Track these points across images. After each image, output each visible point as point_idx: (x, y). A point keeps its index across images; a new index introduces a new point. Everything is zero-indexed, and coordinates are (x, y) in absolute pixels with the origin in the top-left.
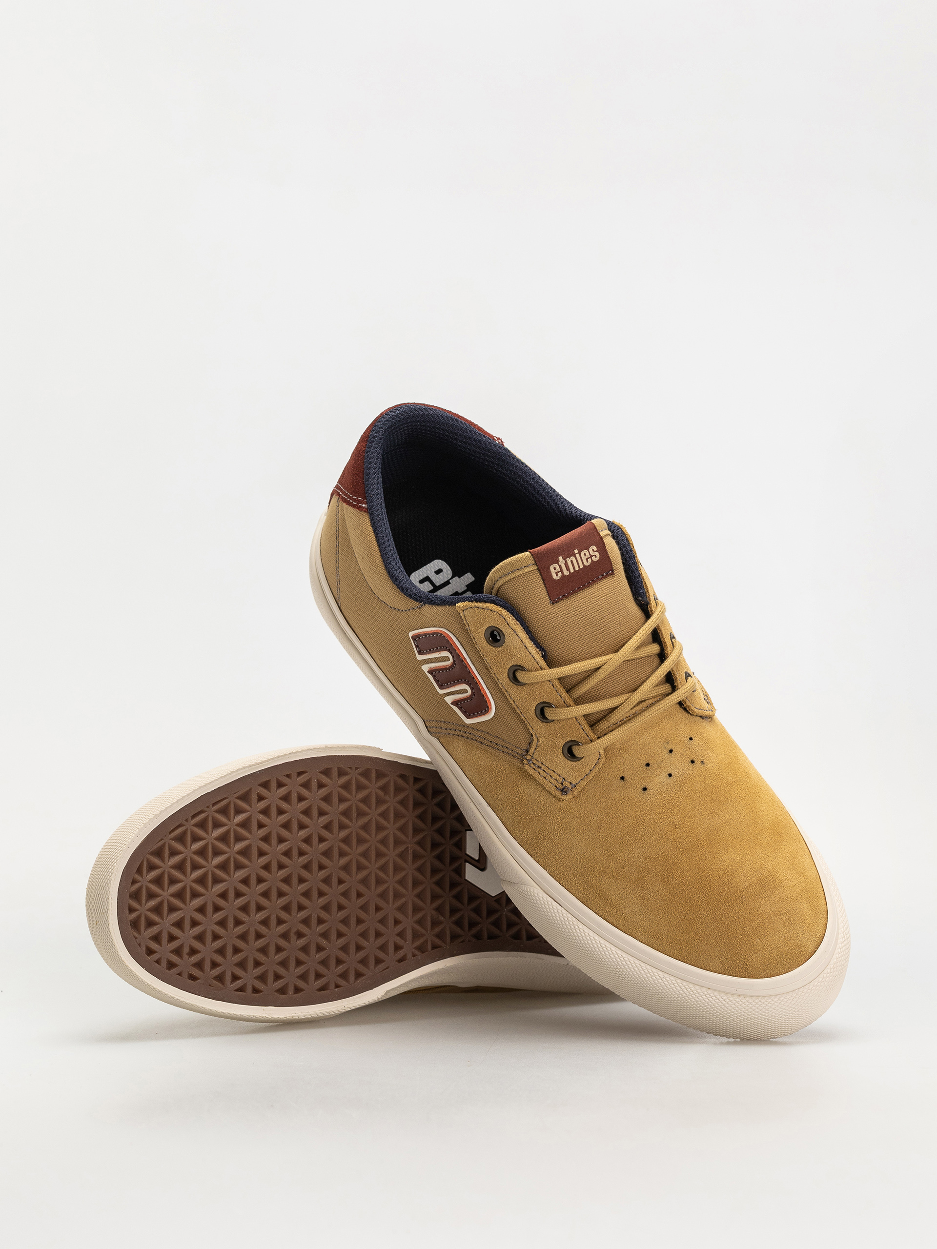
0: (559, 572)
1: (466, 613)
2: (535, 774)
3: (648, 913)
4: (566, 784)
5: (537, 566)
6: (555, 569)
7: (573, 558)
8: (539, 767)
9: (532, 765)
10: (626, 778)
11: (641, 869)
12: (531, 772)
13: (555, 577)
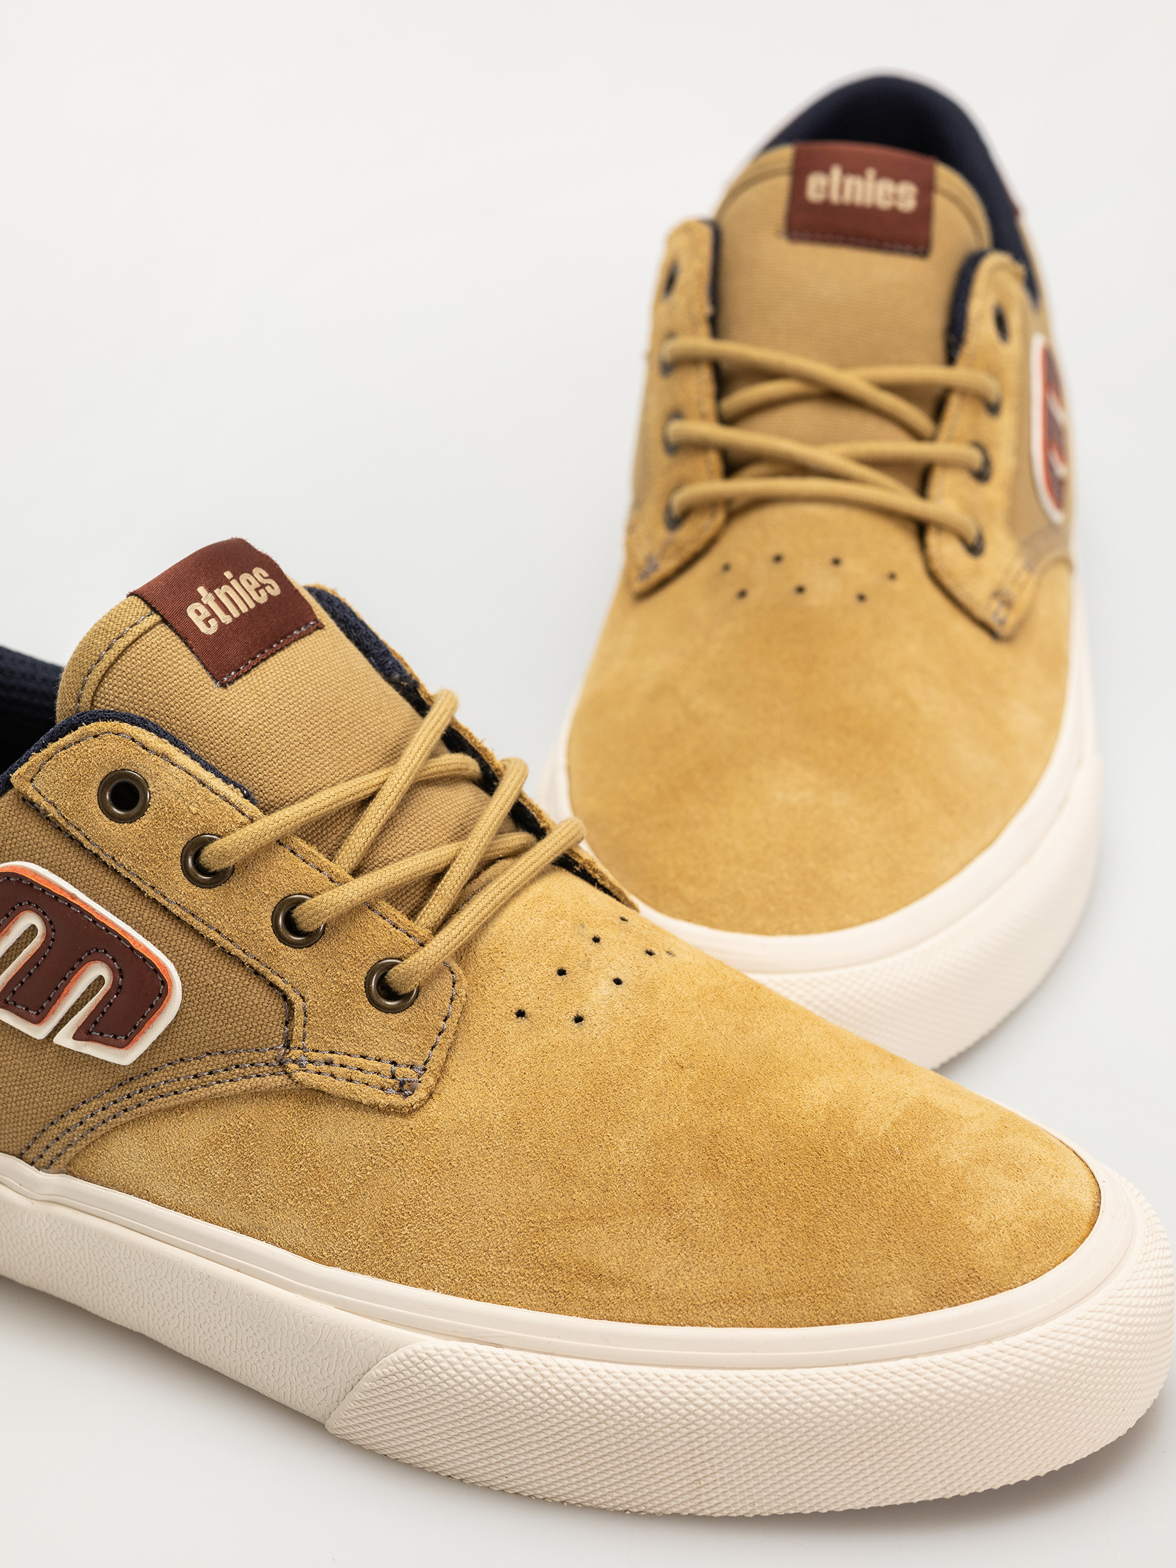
0: (210, 618)
1: (38, 783)
2: (325, 1083)
3: (705, 1256)
4: (402, 1072)
5: (157, 613)
6: (198, 613)
7: (225, 588)
8: (329, 1063)
9: (311, 1067)
10: (528, 1011)
11: (648, 1174)
12: (314, 1080)
13: (203, 628)
